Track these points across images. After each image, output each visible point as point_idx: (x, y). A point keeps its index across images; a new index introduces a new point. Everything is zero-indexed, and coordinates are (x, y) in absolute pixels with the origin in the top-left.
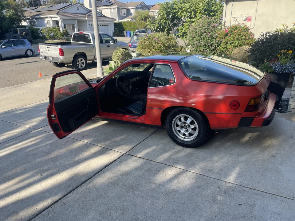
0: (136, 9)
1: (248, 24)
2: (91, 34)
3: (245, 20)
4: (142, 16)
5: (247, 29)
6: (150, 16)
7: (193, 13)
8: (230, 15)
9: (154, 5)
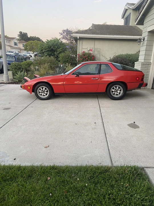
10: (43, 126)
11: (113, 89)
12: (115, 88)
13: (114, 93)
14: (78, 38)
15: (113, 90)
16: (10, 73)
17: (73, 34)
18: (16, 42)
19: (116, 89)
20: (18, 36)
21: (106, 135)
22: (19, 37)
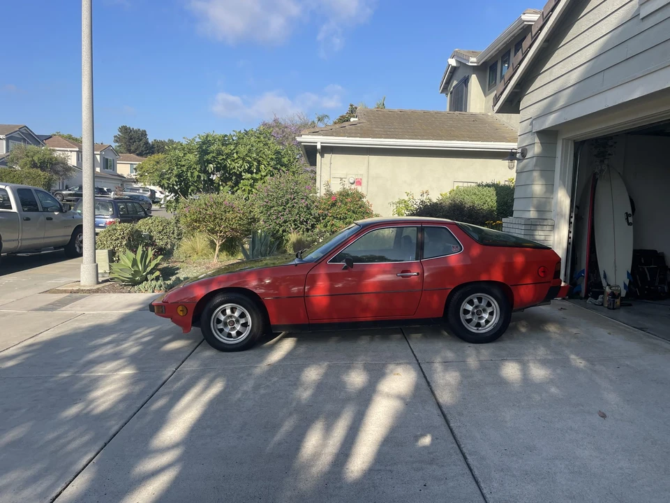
0: (8, 140)
1: (360, 189)
2: (11, 188)
3: (352, 184)
4: (36, 158)
5: (361, 197)
6: (56, 160)
7: (255, 163)
8: (329, 174)
9: (51, 137)
10: (248, 435)
11: (471, 303)
12: (476, 301)
13: (469, 316)
14: (319, 147)
15: (470, 308)
16: (103, 255)
17: (303, 136)
18: (109, 158)
19: (477, 307)
20: (117, 141)
21: (465, 458)
22: (117, 144)
